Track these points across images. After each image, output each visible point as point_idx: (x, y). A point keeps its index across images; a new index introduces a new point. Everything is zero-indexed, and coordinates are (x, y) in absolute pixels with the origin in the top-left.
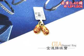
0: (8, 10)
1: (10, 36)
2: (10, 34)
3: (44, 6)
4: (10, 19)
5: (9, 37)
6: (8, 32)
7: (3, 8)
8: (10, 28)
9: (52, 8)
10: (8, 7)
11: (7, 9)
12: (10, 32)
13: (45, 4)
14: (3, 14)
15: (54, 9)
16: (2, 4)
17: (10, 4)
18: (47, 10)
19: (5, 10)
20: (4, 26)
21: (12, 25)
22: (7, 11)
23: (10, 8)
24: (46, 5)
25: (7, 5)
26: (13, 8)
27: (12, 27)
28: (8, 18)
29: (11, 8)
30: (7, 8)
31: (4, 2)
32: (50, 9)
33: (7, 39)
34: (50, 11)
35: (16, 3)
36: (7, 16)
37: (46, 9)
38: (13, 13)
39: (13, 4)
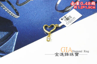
0: (12, 13)
1: (15, 45)
2: (15, 43)
3: (56, 6)
4: (15, 24)
5: (14, 47)
6: (13, 41)
7: (6, 10)
8: (15, 35)
9: (65, 9)
10: (12, 8)
11: (10, 12)
12: (16, 41)
13: (56, 4)
14: (6, 18)
15: (67, 10)
16: (4, 6)
17: (14, 5)
18: (60, 11)
19: (8, 12)
20: (7, 33)
21: (17, 32)
22: (10, 14)
23: (14, 10)
24: (58, 5)
25: (10, 6)
26: (18, 10)
27: (17, 35)
28: (12, 22)
29: (16, 10)
30: (10, 10)
31: (6, 2)
32: (62, 10)
33: (12, 49)
34: (64, 13)
35: (22, 3)
36: (10, 20)
37: (58, 11)
38: (18, 17)
39: (18, 5)
